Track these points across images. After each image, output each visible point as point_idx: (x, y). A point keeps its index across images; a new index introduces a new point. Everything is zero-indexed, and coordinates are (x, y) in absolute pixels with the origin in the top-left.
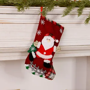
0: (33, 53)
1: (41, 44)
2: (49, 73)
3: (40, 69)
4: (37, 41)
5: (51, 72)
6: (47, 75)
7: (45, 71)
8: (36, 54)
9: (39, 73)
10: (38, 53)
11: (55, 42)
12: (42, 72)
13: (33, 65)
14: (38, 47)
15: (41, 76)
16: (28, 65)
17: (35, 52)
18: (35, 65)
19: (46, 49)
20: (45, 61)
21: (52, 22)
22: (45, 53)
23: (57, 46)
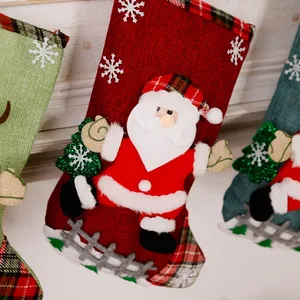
2: (168, 270)
3: (119, 253)
5: (181, 262)
6: (158, 278)
9: (118, 271)
10: (109, 186)
12: (133, 267)
13: (84, 235)
18: (97, 236)
20: (147, 224)
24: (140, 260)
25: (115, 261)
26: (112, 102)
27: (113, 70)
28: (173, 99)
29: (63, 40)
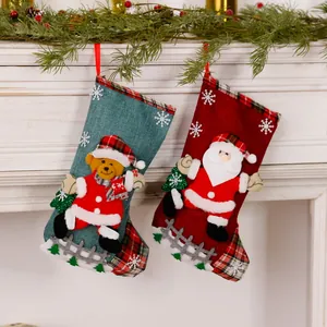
1: (202, 166)
2: (224, 258)
3: (196, 242)
4: (188, 157)
5: (233, 255)
6: (218, 264)
7: (212, 252)
8: (183, 198)
9: (194, 257)
10: (191, 195)
11: (245, 162)
12: (202, 255)
13: (174, 230)
14: (192, 175)
15: (201, 267)
16: (158, 230)
17: (181, 192)
18: (182, 230)
19: (214, 183)
20: (212, 220)
21: (240, 97)
22: (211, 195)
23: (250, 175)
24: (207, 248)
25: (191, 249)
26: (195, 148)
27: (197, 130)
28: (229, 147)
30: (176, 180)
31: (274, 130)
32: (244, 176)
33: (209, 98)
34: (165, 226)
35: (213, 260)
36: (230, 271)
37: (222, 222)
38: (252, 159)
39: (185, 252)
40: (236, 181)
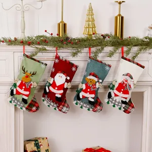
0: (47, 88)
2: (61, 106)
3: (53, 102)
5: (64, 106)
6: (60, 108)
7: (57, 105)
8: (49, 89)
9: (53, 106)
10: (51, 88)
11: (66, 79)
12: (55, 105)
13: (47, 98)
14: (51, 82)
15: (55, 109)
16: (43, 98)
17: (48, 87)
18: (49, 98)
20: (56, 95)
21: (66, 61)
22: (56, 88)
23: (68, 83)
24: (56, 103)
25: (52, 104)
26: (53, 75)
27: (53, 70)
28: (62, 75)
29: (46, 65)
30: (48, 84)
31: (76, 70)
32: (66, 83)
33: (57, 61)
34: (45, 97)
35: (58, 107)
36: (63, 110)
37: (59, 96)
38: (68, 78)
39: (51, 105)
40: (64, 84)
